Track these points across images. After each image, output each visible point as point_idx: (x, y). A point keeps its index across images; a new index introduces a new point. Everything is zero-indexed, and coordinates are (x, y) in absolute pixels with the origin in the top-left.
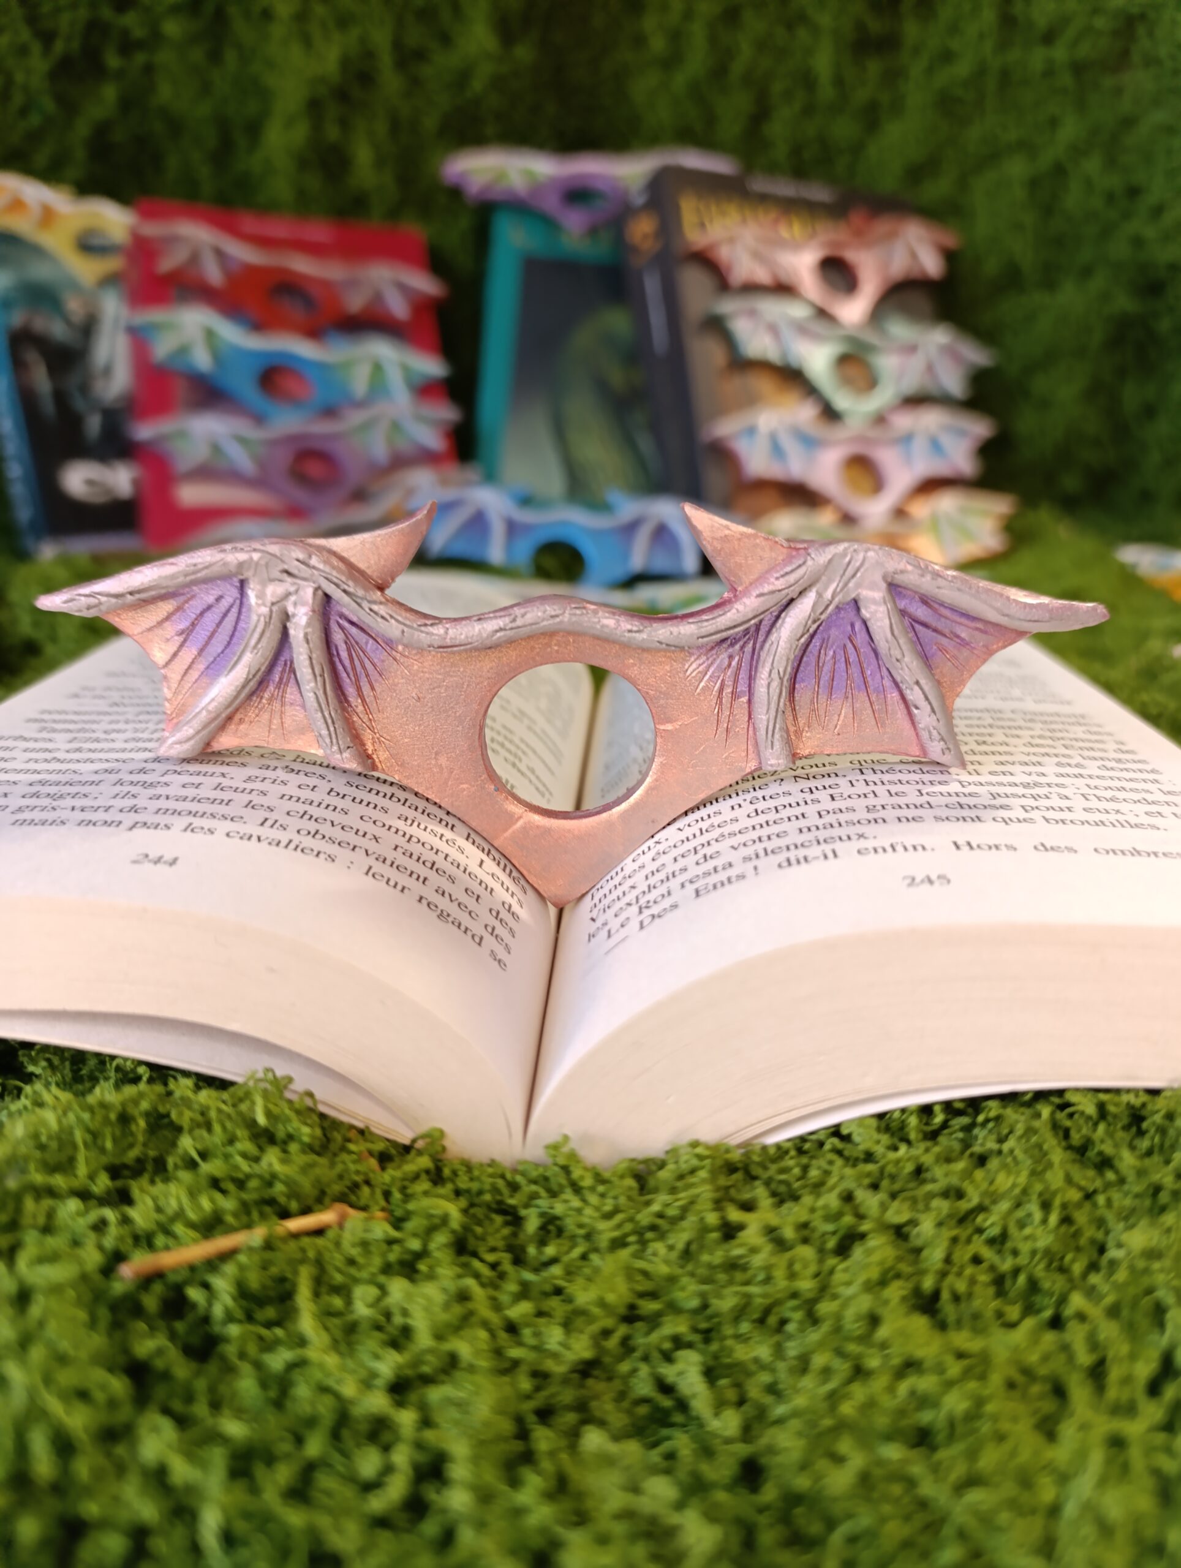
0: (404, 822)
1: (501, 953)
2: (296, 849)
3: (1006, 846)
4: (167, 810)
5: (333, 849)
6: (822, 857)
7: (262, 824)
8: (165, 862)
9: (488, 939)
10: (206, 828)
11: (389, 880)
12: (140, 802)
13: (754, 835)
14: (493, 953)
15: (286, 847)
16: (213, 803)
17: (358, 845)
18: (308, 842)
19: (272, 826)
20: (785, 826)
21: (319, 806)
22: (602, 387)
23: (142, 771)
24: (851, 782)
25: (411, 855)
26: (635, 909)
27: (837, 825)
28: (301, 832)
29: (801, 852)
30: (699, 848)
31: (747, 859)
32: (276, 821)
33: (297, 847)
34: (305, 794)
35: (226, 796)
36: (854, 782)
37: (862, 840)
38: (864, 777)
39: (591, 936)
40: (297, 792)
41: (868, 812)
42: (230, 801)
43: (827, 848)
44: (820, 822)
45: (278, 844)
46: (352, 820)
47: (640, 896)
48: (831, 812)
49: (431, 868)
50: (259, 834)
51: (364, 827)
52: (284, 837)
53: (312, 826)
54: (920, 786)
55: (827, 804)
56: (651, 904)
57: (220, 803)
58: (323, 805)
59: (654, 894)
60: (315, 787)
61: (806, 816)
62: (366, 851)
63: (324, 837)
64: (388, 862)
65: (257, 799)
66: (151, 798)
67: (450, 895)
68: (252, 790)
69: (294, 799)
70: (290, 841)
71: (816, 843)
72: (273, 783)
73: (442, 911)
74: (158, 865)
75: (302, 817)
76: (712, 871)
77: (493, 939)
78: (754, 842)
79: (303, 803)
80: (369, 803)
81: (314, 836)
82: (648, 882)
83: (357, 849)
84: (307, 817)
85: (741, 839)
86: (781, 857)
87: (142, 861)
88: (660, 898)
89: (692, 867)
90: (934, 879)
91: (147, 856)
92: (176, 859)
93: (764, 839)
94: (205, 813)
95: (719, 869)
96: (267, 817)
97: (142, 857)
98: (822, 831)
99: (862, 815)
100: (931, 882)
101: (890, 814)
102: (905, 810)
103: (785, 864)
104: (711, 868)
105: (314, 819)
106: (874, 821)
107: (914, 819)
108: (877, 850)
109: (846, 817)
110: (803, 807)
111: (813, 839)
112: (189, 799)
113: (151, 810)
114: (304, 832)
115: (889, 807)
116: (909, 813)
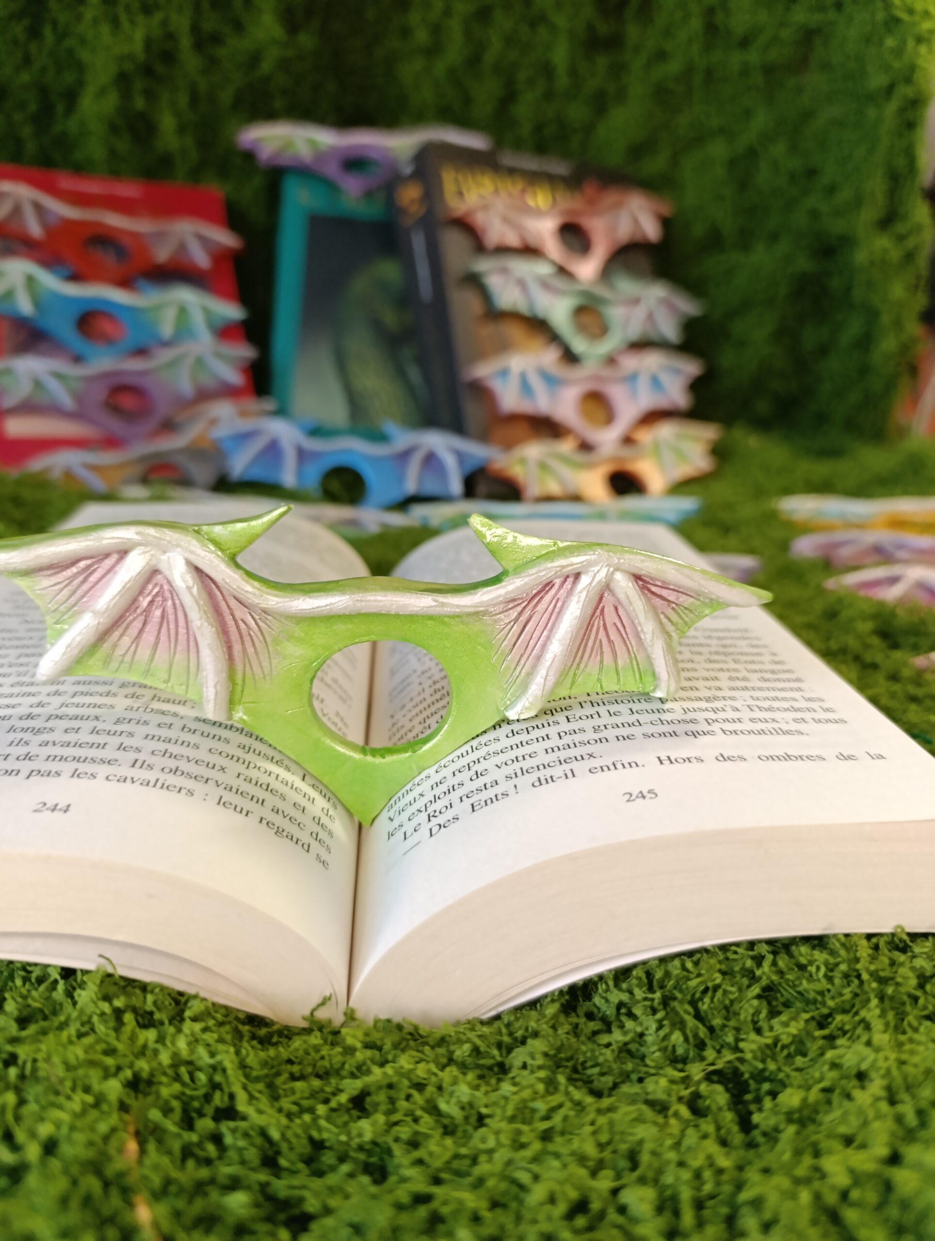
0: (243, 750)
1: (324, 856)
2: (162, 787)
3: (696, 758)
4: (56, 757)
5: (189, 784)
6: (563, 778)
7: (133, 766)
8: (60, 810)
9: (315, 845)
10: (89, 773)
11: (236, 807)
12: (33, 749)
13: (512, 755)
14: (318, 857)
15: (154, 786)
16: (91, 747)
17: (210, 777)
18: (171, 779)
19: (141, 767)
20: (535, 747)
21: (176, 743)
22: (377, 325)
23: (30, 717)
24: (581, 703)
25: (251, 780)
26: (424, 816)
27: (573, 746)
28: (165, 770)
29: (548, 772)
30: (472, 764)
31: (508, 778)
32: (144, 762)
33: (163, 784)
34: (164, 733)
35: (101, 739)
36: (583, 704)
37: (592, 758)
38: (590, 698)
39: (390, 835)
40: (157, 732)
41: (594, 732)
42: (105, 744)
43: (566, 767)
44: (560, 743)
45: (148, 784)
46: (202, 754)
47: (428, 805)
48: (568, 733)
49: (267, 790)
50: (133, 776)
51: (214, 759)
52: (151, 776)
53: (172, 764)
54: (631, 705)
55: (565, 726)
56: (437, 814)
57: (98, 747)
58: (179, 742)
59: (438, 805)
60: (171, 725)
61: (550, 737)
62: (217, 782)
63: (183, 774)
64: (234, 790)
65: (128, 742)
66: (40, 745)
67: (283, 812)
68: (122, 732)
69: (156, 738)
70: (157, 780)
71: (559, 763)
72: (138, 723)
73: (278, 828)
74: (55, 812)
75: (164, 755)
76: (483, 788)
77: (317, 843)
78: (513, 761)
79: (164, 741)
80: (215, 736)
81: (175, 773)
82: (434, 792)
83: (209, 781)
84: (168, 755)
85: (502, 758)
86: (533, 777)
87: (42, 809)
88: (444, 810)
89: (467, 782)
90: (645, 793)
91: (45, 804)
92: (69, 806)
93: (520, 758)
94: (86, 758)
95: (488, 786)
96: (137, 758)
97: (41, 805)
98: (562, 751)
99: (590, 735)
100: (644, 797)
101: (610, 733)
102: (622, 729)
103: (537, 784)
104: (482, 785)
105: (174, 757)
106: (599, 741)
107: (628, 738)
108: (603, 768)
109: (579, 738)
110: (547, 728)
111: (556, 760)
112: (72, 745)
113: (43, 757)
114: (167, 770)
115: (609, 726)
116: (625, 731)
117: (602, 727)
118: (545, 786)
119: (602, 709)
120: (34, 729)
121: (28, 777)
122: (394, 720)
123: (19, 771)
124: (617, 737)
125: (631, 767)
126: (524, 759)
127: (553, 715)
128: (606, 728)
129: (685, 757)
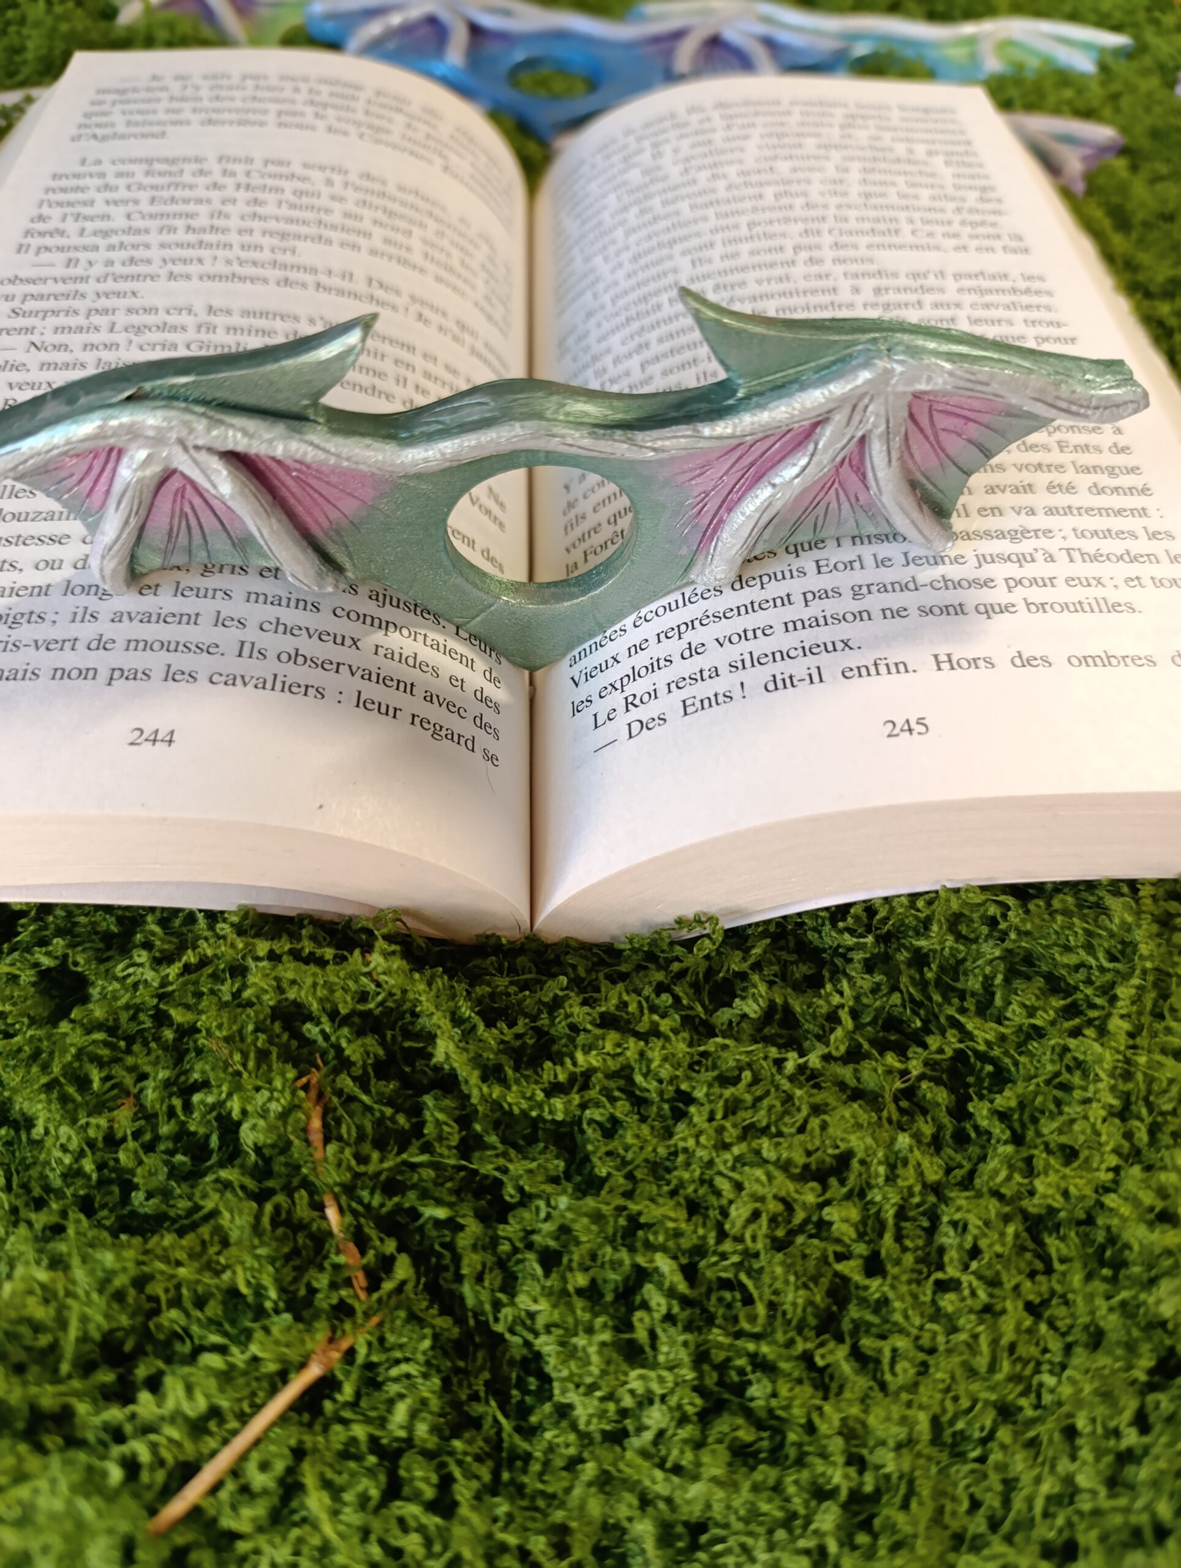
0: (377, 603)
1: (494, 747)
2: (283, 689)
3: (985, 660)
4: (137, 642)
5: (316, 677)
6: (808, 679)
7: (240, 654)
8: (163, 740)
9: (480, 734)
10: (186, 670)
11: (379, 705)
12: (108, 630)
13: (739, 625)
14: (485, 752)
15: (274, 687)
16: (180, 622)
17: (340, 660)
18: (292, 673)
19: (251, 655)
20: (771, 616)
21: (288, 604)
25: (393, 654)
26: (619, 698)
28: (281, 657)
29: (787, 667)
31: (733, 666)
32: (253, 644)
33: (283, 684)
34: (270, 587)
35: (190, 605)
37: (847, 651)
39: (575, 709)
40: (261, 587)
41: (854, 597)
42: (197, 615)
43: (813, 664)
44: (806, 614)
45: (264, 685)
46: (326, 620)
47: (625, 681)
48: (818, 595)
49: (414, 666)
50: (242, 673)
51: (341, 626)
52: (266, 670)
53: (290, 644)
55: (813, 581)
56: (638, 701)
57: (188, 622)
58: (293, 603)
59: (639, 687)
61: (792, 599)
62: (350, 668)
63: (305, 660)
64: (374, 677)
65: (228, 609)
66: (113, 620)
67: (438, 697)
68: (215, 592)
69: (261, 599)
70: (275, 677)
71: (802, 653)
72: (232, 572)
73: (434, 725)
74: (158, 746)
75: (276, 630)
76: (698, 676)
77: (482, 731)
78: (740, 637)
79: (272, 603)
81: (295, 661)
82: (632, 661)
83: (341, 668)
84: (281, 629)
85: (726, 628)
86: (766, 673)
87: (139, 740)
88: (646, 698)
89: (676, 658)
90: (913, 725)
91: (141, 731)
92: (172, 733)
93: (750, 635)
94: (178, 644)
95: (706, 675)
96: (242, 638)
97: (137, 733)
98: (808, 631)
99: (846, 604)
100: (910, 730)
101: (874, 602)
102: (891, 595)
103: (771, 686)
104: (697, 670)
105: (289, 631)
106: (859, 616)
107: (899, 613)
108: (861, 671)
109: (831, 606)
110: (788, 581)
111: (799, 645)
112: (154, 618)
113: (121, 644)
114: (284, 657)
115: (874, 588)
116: (894, 600)
117: (864, 590)
118: (781, 692)
119: (867, 552)
120: (98, 587)
121: (110, 683)
122: (571, 497)
123: (96, 671)
124: (884, 611)
125: (898, 671)
126: (755, 637)
127: (797, 554)
128: (870, 592)
129: (970, 656)
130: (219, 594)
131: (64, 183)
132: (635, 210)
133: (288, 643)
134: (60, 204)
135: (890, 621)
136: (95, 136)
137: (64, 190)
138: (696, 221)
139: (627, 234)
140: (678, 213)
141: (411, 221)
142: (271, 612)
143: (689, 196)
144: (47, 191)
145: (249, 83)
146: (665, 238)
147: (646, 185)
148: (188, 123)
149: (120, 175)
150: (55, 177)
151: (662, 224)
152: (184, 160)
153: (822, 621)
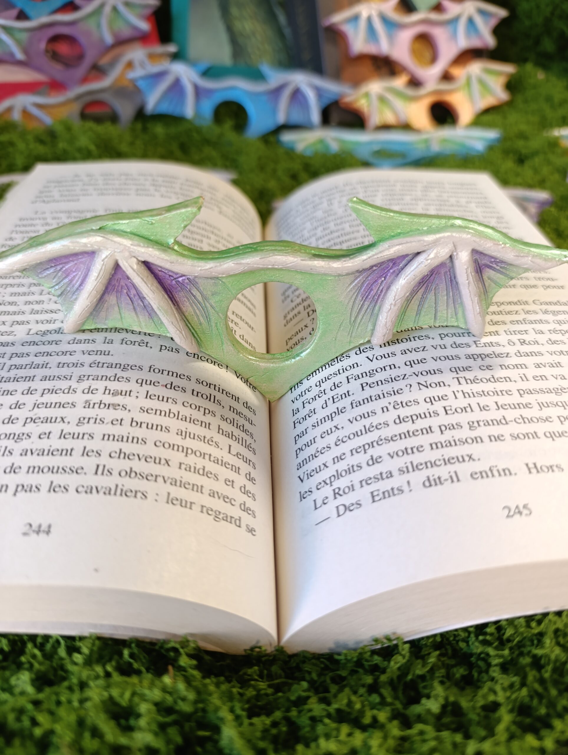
0: (181, 437)
1: (252, 523)
2: (121, 494)
3: (557, 466)
4: (34, 468)
5: (144, 485)
6: (450, 481)
7: (96, 473)
8: (44, 531)
9: (243, 517)
10: (62, 486)
11: (181, 501)
12: (17, 460)
13: (402, 445)
14: (247, 527)
15: (115, 494)
16: (61, 454)
17: (158, 474)
18: (127, 483)
19: (103, 473)
20: (421, 439)
21: (127, 440)
23: (10, 420)
24: (454, 392)
25: (190, 467)
26: (330, 490)
29: (436, 472)
30: (366, 447)
31: (401, 471)
32: (104, 466)
33: (122, 490)
34: (117, 430)
35: (68, 444)
36: (456, 393)
37: (471, 460)
38: (460, 388)
40: (111, 430)
41: (470, 429)
42: (72, 450)
43: (451, 468)
44: (442, 439)
45: (110, 492)
46: (150, 449)
47: (332, 479)
48: (448, 427)
49: (203, 474)
50: (96, 484)
51: (159, 452)
52: (112, 483)
54: (496, 398)
55: (443, 418)
56: (341, 492)
57: (66, 454)
58: (130, 439)
59: (341, 483)
60: (121, 420)
61: (432, 429)
62: (164, 477)
63: (136, 475)
64: (178, 483)
65: (91, 445)
66: (21, 455)
67: (218, 493)
68: (84, 434)
69: (111, 438)
70: (117, 486)
71: (443, 464)
72: (95, 422)
73: (216, 512)
74: (40, 535)
75: (119, 457)
76: (380, 477)
77: (245, 513)
78: (403, 452)
79: (117, 440)
80: (157, 426)
81: (130, 476)
82: (335, 467)
83: (158, 479)
84: (122, 456)
85: (393, 447)
86: (423, 476)
87: (28, 532)
88: (347, 490)
89: (364, 465)
90: (522, 509)
91: (31, 525)
92: (50, 526)
93: (409, 451)
94: (58, 468)
95: (384, 476)
96: (98, 463)
97: (28, 527)
98: (445, 449)
99: (466, 433)
100: (520, 513)
101: (483, 432)
102: (492, 427)
103: (427, 484)
104: (379, 473)
105: (127, 457)
106: (475, 440)
107: (498, 438)
108: (482, 474)
109: (458, 434)
110: (428, 419)
111: (441, 458)
112: (46, 453)
113: (25, 469)
114: (123, 474)
115: (481, 423)
116: (495, 430)
117: (476, 424)
118: (434, 488)
119: (473, 402)
120: (15, 434)
121: (15, 494)
123: (7, 486)
124: (490, 437)
125: (505, 474)
126: (413, 452)
127: (432, 404)
128: (479, 425)
129: (548, 464)
130: (86, 436)
131: (25, 222)
132: (320, 229)
133: (126, 464)
134: (22, 232)
135: (494, 443)
136: (44, 201)
137: (24, 226)
138: (353, 233)
139: (317, 240)
140: (343, 229)
141: (203, 236)
142: (116, 446)
143: (348, 221)
144: (16, 226)
145: (123, 177)
146: (338, 240)
147: (325, 218)
148: (91, 195)
149: (54, 218)
150: (21, 219)
151: (336, 234)
152: (88, 211)
153: (453, 443)
